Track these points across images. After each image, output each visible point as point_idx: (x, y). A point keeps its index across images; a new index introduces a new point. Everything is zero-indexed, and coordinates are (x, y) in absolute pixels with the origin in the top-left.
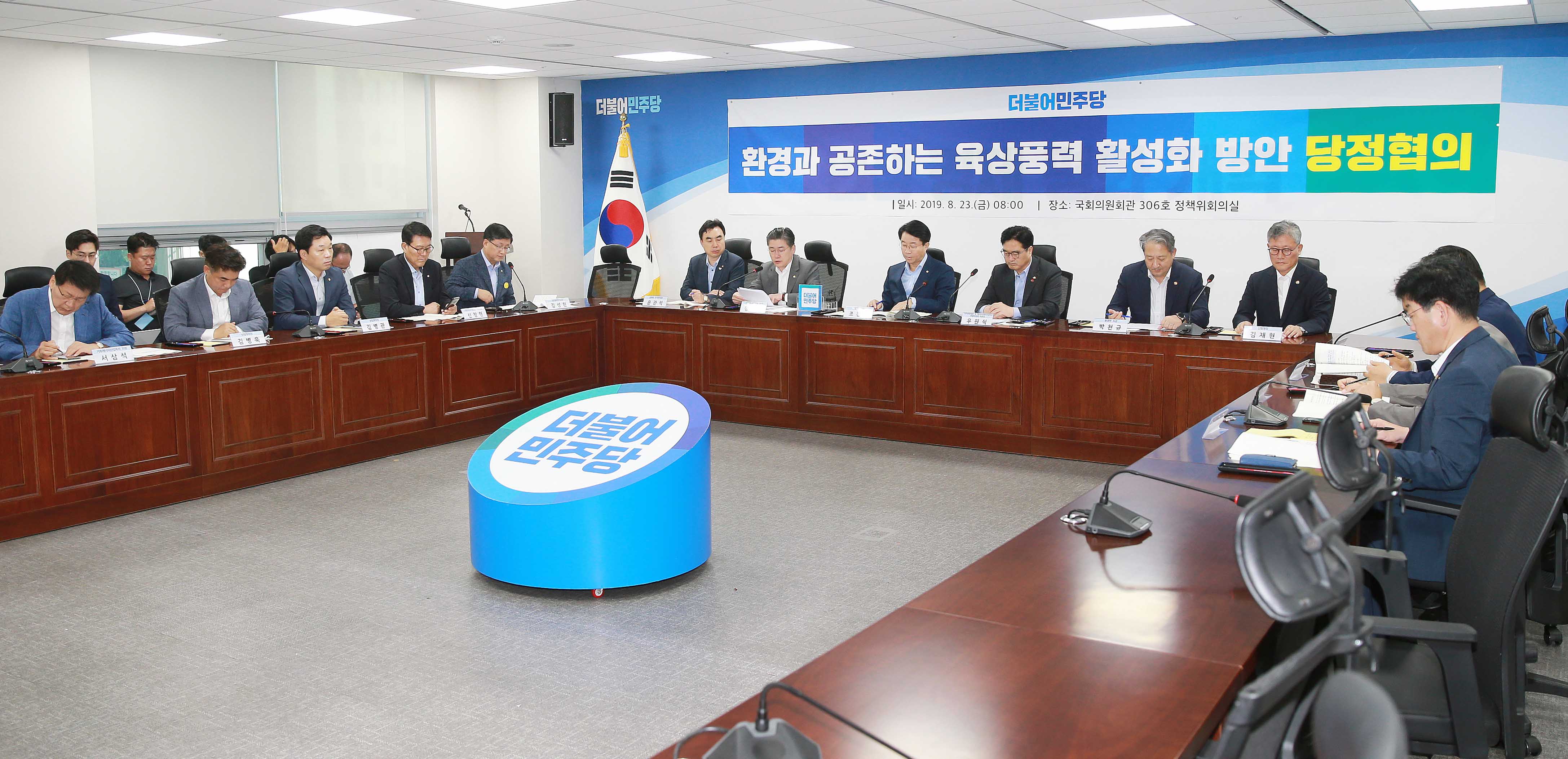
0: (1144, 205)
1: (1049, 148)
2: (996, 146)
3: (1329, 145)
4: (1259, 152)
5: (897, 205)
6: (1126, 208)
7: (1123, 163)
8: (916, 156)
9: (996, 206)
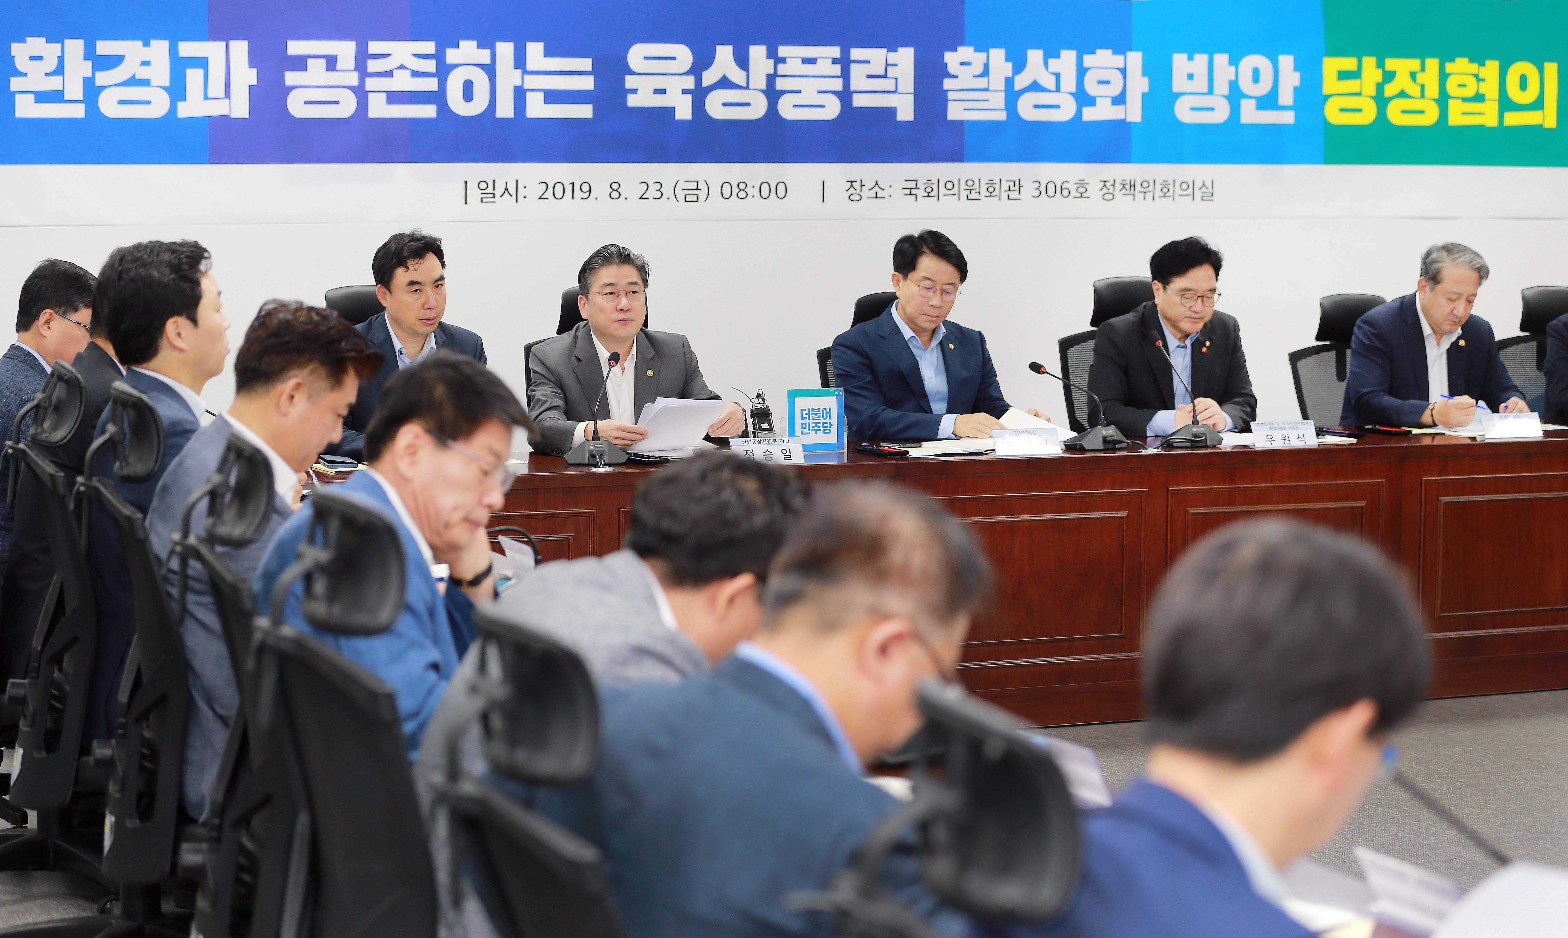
0: (1042, 189)
1: (845, 62)
2: (724, 54)
3: (1356, 75)
4: (1246, 85)
5: (474, 194)
6: (1004, 195)
7: (998, 100)
8: (525, 72)
9: (727, 193)
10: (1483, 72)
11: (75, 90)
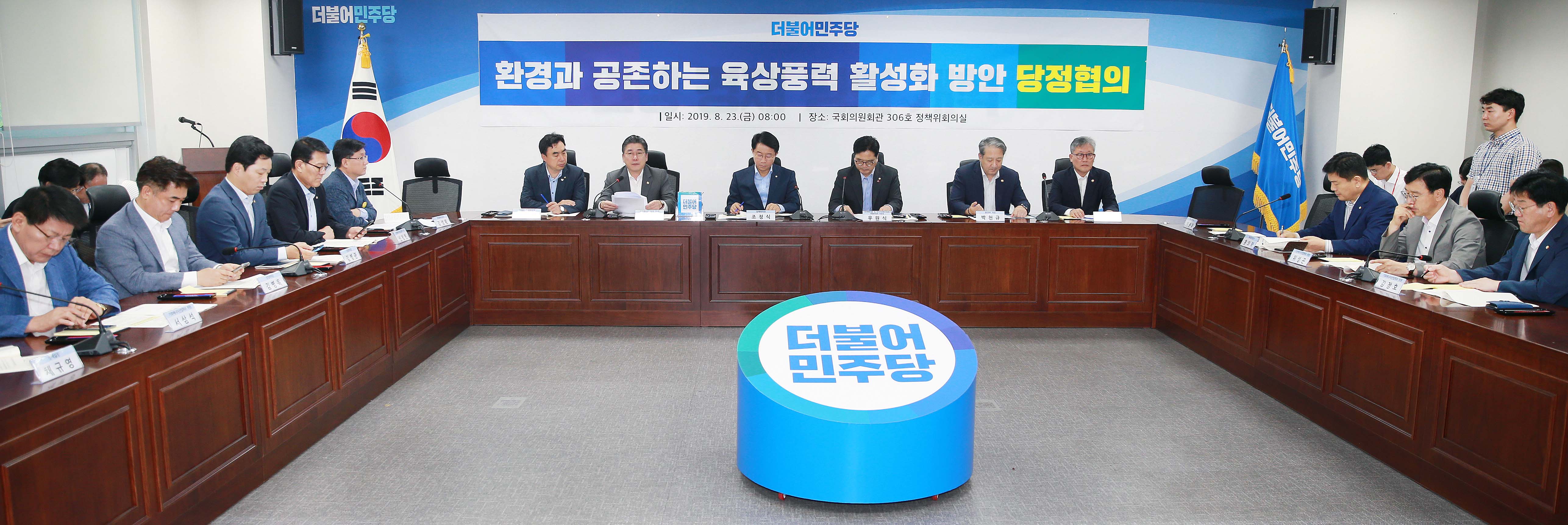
0: (890, 117)
1: (809, 69)
2: (760, 66)
3: (1033, 72)
4: (982, 76)
5: (664, 117)
6: (875, 119)
7: (873, 83)
8: (683, 73)
9: (761, 118)
10: (1093, 71)
11: (518, 79)
